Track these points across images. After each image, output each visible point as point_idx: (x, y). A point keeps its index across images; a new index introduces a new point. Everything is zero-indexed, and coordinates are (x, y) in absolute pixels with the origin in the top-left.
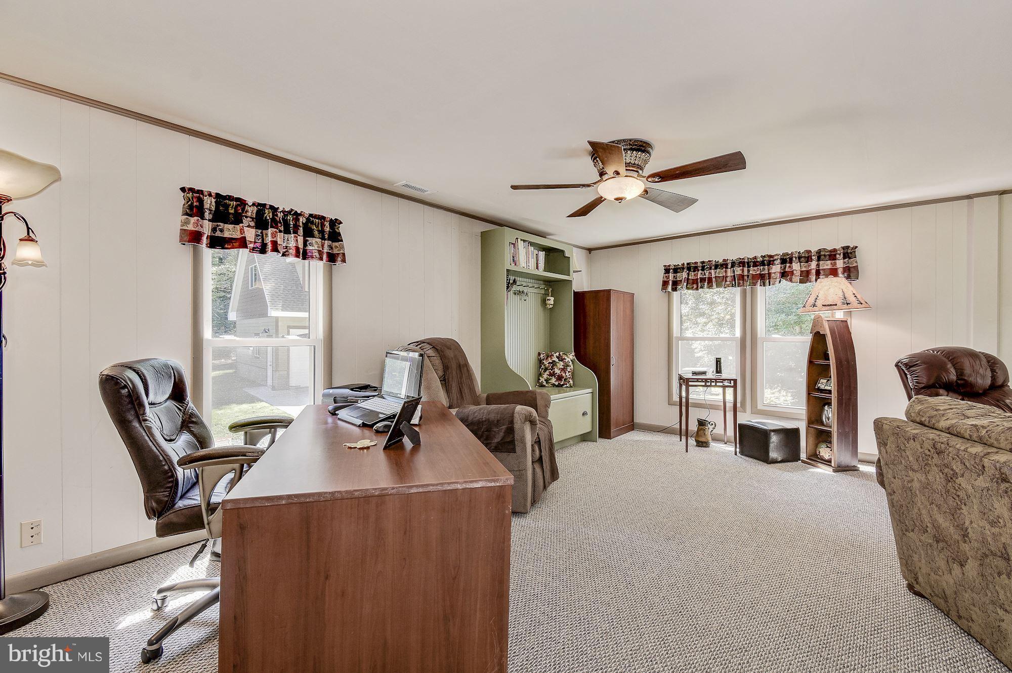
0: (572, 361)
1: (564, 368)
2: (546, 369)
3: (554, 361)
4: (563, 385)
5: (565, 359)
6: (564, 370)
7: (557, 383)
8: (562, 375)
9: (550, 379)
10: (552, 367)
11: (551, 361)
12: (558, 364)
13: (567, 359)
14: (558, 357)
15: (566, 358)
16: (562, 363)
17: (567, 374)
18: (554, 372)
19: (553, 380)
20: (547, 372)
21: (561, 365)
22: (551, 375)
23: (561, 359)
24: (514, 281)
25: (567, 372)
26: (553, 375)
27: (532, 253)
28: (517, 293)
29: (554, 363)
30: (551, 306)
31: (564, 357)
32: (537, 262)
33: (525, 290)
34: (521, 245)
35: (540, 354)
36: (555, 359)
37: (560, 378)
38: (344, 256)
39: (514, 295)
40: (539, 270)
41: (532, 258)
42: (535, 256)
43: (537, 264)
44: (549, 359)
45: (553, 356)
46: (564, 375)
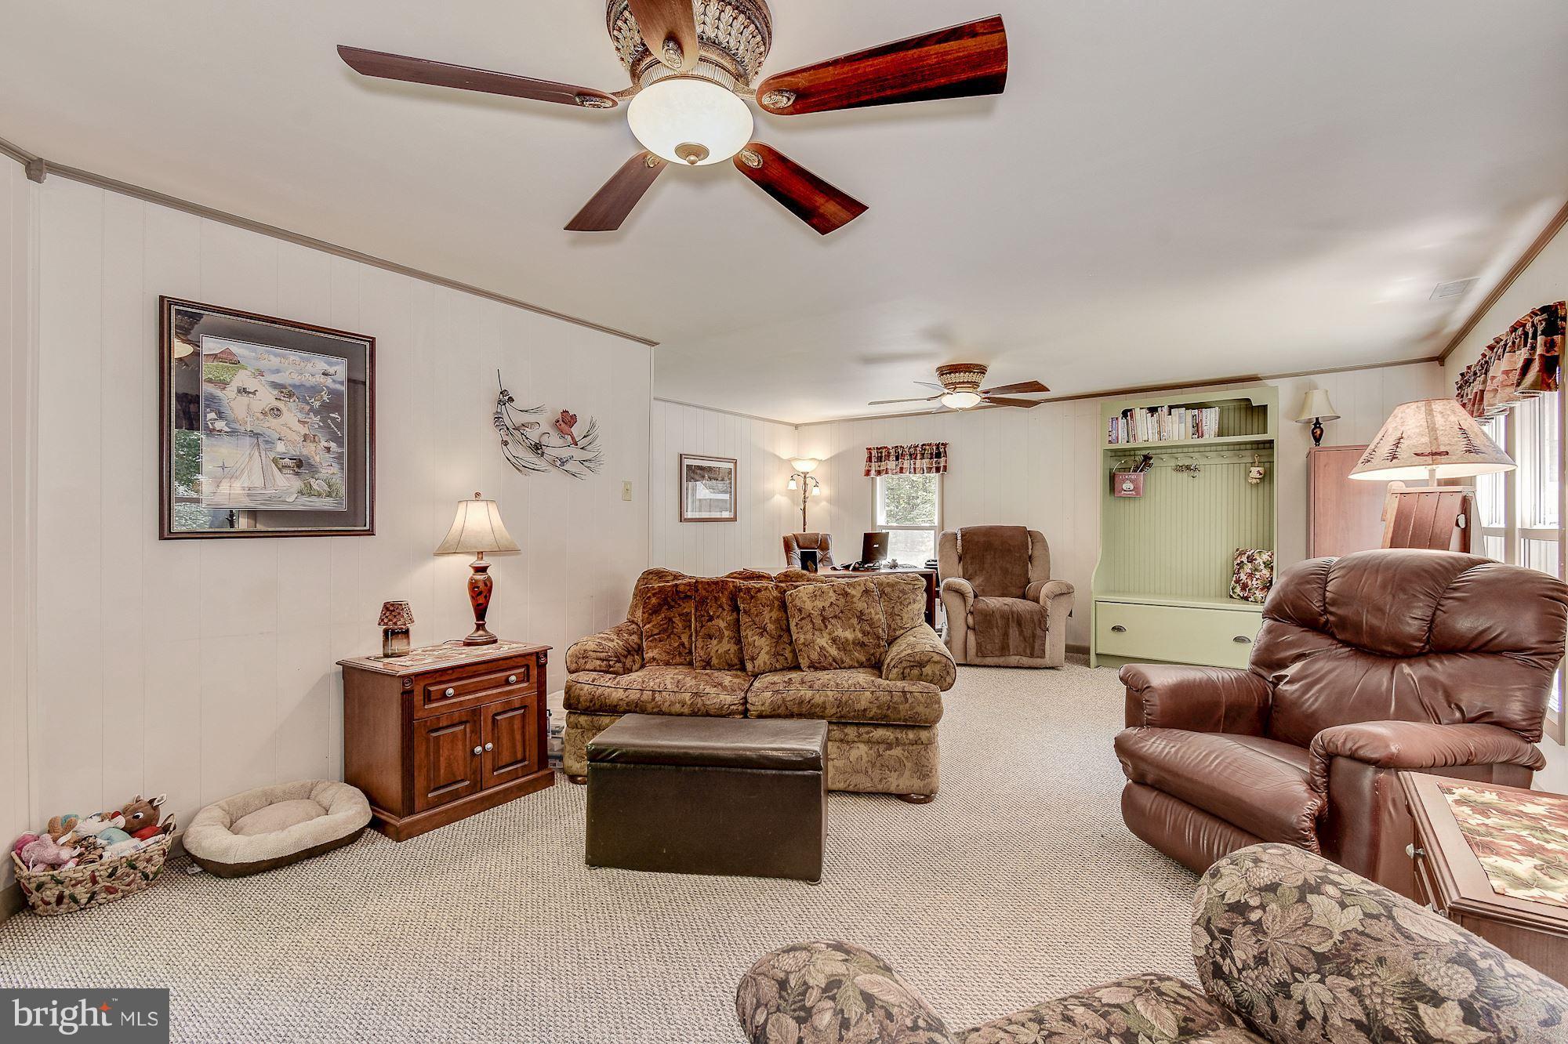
0: (1264, 563)
1: (1252, 574)
2: (1233, 574)
3: (1242, 562)
4: (1247, 598)
5: (1255, 559)
6: (1251, 576)
7: (1242, 595)
8: (1248, 582)
9: (1236, 588)
10: (1239, 570)
12: (1245, 567)
13: (1259, 561)
14: (1248, 557)
16: (1250, 566)
17: (1254, 582)
18: (1239, 578)
19: (1238, 590)
20: (1234, 579)
21: (1248, 568)
23: (1251, 559)
24: (1147, 458)
25: (1255, 579)
26: (1238, 581)
27: (1180, 417)
28: (1179, 469)
29: (1241, 565)
30: (1254, 481)
31: (1256, 556)
32: (1197, 424)
33: (1193, 463)
34: (1140, 415)
35: (1237, 550)
36: (1244, 559)
37: (1244, 587)
38: (945, 467)
39: (1174, 473)
40: (1202, 436)
41: (1180, 423)
42: (1189, 419)
43: (1197, 429)
44: (1240, 558)
45: (1245, 553)
46: (1250, 583)
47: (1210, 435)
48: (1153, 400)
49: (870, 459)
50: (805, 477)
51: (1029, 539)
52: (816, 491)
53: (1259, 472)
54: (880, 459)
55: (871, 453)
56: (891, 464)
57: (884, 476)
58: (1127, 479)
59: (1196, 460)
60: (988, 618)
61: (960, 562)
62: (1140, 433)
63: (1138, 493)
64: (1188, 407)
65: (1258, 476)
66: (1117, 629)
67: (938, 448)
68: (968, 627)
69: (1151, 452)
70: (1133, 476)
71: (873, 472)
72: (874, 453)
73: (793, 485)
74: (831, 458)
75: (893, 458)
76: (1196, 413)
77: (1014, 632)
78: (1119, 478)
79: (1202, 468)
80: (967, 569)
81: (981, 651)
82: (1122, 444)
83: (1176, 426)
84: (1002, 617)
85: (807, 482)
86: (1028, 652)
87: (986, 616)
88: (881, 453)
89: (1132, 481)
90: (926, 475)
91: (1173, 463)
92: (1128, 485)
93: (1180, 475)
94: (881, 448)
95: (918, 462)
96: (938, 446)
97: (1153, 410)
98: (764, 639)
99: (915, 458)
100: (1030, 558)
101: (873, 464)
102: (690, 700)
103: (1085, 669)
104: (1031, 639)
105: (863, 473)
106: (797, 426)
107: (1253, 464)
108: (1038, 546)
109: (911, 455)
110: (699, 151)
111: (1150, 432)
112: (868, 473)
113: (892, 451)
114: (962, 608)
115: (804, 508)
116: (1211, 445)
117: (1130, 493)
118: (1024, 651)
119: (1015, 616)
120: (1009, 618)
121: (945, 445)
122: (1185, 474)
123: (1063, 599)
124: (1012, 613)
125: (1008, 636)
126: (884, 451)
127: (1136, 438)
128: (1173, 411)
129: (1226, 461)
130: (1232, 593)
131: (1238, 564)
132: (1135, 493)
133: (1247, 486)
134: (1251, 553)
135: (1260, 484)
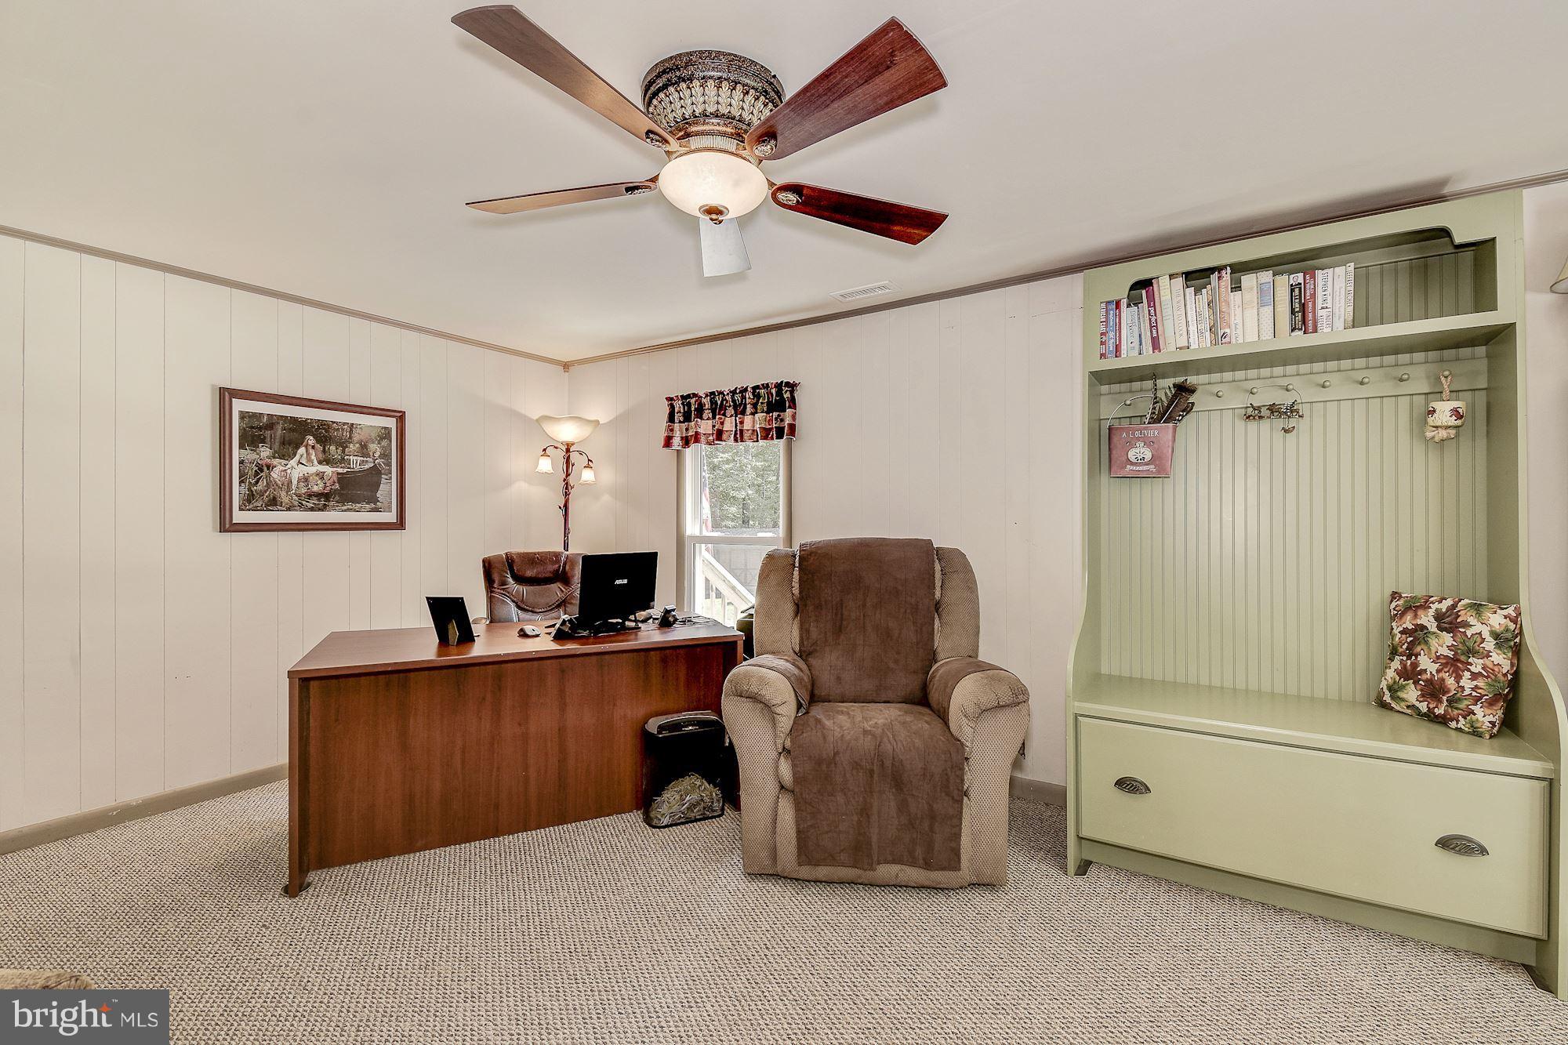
0: (1497, 635)
1: (1456, 660)
2: (1394, 652)
3: (1423, 627)
4: (1445, 718)
5: (1467, 625)
6: (1454, 664)
7: (1423, 707)
8: (1443, 680)
9: (1403, 687)
10: (1412, 646)
11: (1410, 627)
12: (1433, 642)
14: (1439, 617)
15: (1472, 620)
16: (1447, 638)
17: (1466, 682)
18: (1415, 665)
19: (1411, 694)
20: (1396, 664)
22: (1407, 674)
23: (1449, 622)
25: (1467, 674)
26: (1410, 673)
27: (1261, 291)
28: (1254, 414)
29: (1418, 635)
30: (1443, 434)
31: (1466, 615)
32: (1303, 306)
33: (1287, 398)
34: (1170, 292)
35: (1395, 595)
36: (1427, 619)
37: (1433, 690)
38: (792, 427)
39: (1240, 424)
40: (1315, 331)
41: (1261, 304)
42: (1283, 294)
43: (1302, 314)
44: (1409, 617)
45: (1425, 606)
46: (1450, 682)
47: (1335, 325)
49: (671, 418)
50: (568, 450)
51: (938, 567)
52: (587, 475)
53: (1456, 413)
54: (687, 418)
55: (672, 407)
56: (705, 426)
57: (693, 446)
58: (1138, 439)
59: (1298, 386)
60: (824, 767)
61: (796, 616)
62: (1169, 332)
63: (1160, 467)
64: (1280, 265)
65: (1452, 421)
66: (1128, 785)
67: (779, 393)
68: (782, 787)
69: (1193, 375)
70: (1154, 431)
71: (677, 442)
72: (678, 405)
73: (545, 465)
74: (616, 418)
75: (707, 414)
76: (1301, 280)
77: (886, 804)
78: (1120, 439)
79: (1304, 409)
80: (808, 631)
81: (807, 851)
82: (1132, 356)
83: (1251, 314)
84: (856, 765)
85: (572, 460)
86: (919, 852)
87: (819, 762)
88: (689, 404)
89: (1149, 443)
90: (762, 443)
91: (1239, 401)
92: (1140, 452)
93: (1253, 425)
94: (688, 396)
95: (748, 419)
96: (779, 386)
97: (1198, 278)
99: (743, 413)
100: (937, 606)
101: (677, 426)
103: (1053, 871)
104: (926, 825)
105: (662, 443)
106: (566, 366)
107: (1438, 394)
108: (955, 580)
109: (735, 407)
111: (1193, 328)
112: (668, 442)
113: (706, 401)
114: (768, 736)
115: (566, 506)
116: (1336, 348)
117: (1145, 468)
118: (911, 853)
119: (888, 763)
120: (872, 772)
121: (792, 386)
122: (1266, 426)
123: (1003, 717)
124: (880, 756)
125: (868, 817)
126: (693, 401)
127: (1156, 344)
128: (1248, 280)
129: (1364, 391)
130: (1387, 698)
131: (1404, 632)
132: (1151, 467)
133: (1419, 449)
134: (1444, 606)
135: (1465, 443)
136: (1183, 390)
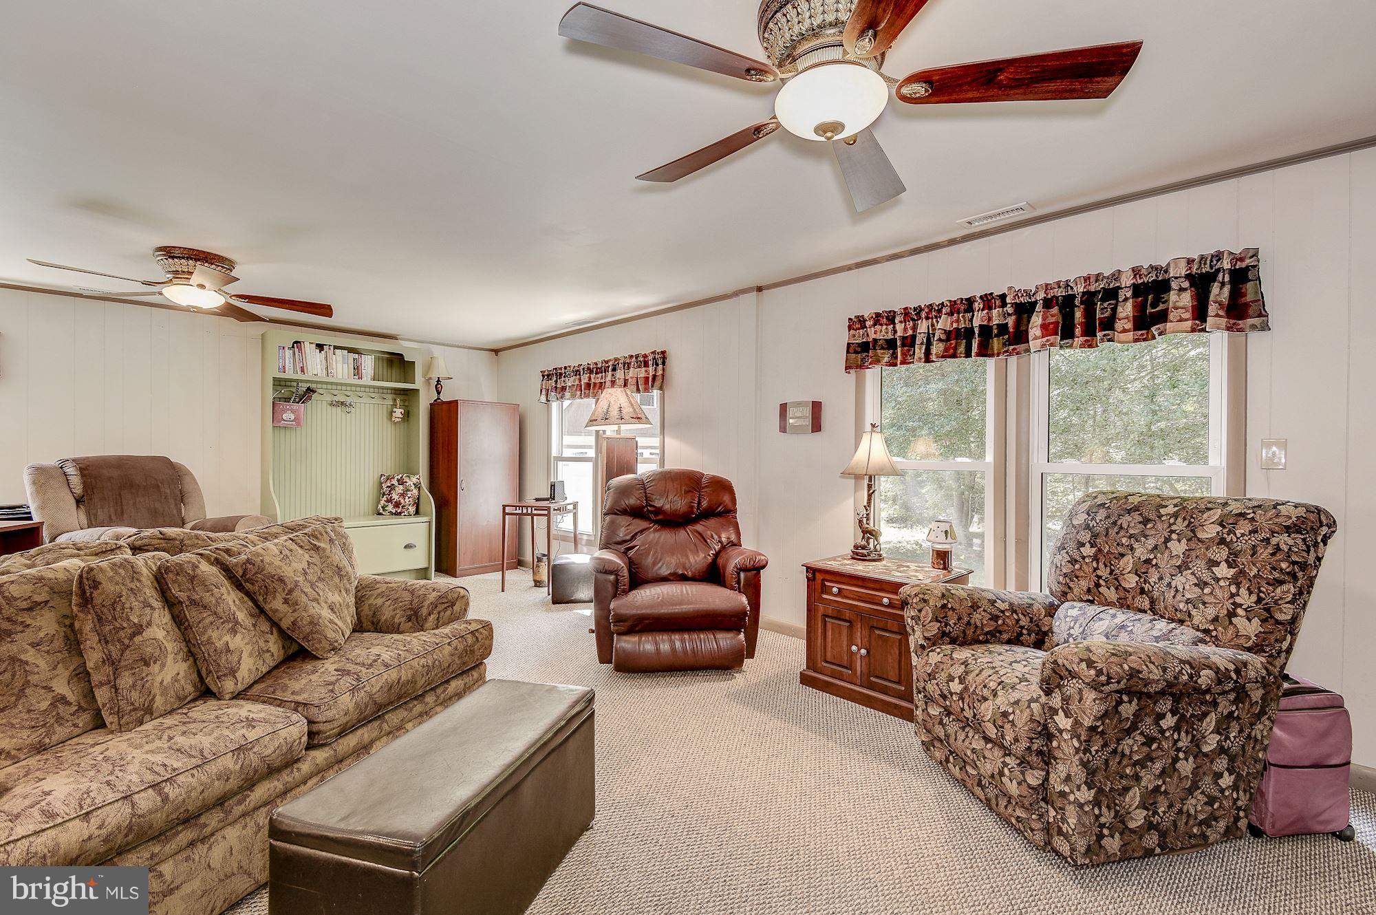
0: (414, 484)
1: (404, 493)
2: (384, 494)
3: (393, 485)
4: (400, 513)
5: (406, 482)
6: (403, 495)
7: (393, 511)
8: (400, 501)
9: (387, 506)
10: (390, 491)
11: (389, 485)
12: (397, 489)
13: (409, 483)
14: (398, 481)
16: (400, 487)
17: (407, 500)
18: (391, 498)
19: (390, 507)
20: (385, 498)
21: (400, 489)
22: (388, 501)
23: (401, 482)
24: (310, 391)
25: (407, 497)
26: (390, 501)
27: (343, 358)
28: (335, 405)
29: (392, 487)
30: (398, 420)
31: (406, 479)
32: (357, 367)
33: (348, 400)
34: (309, 349)
35: (383, 475)
36: (395, 482)
37: (397, 505)
39: (329, 408)
40: (360, 378)
41: (344, 363)
42: (351, 361)
43: (357, 371)
44: (389, 481)
45: (393, 478)
46: (402, 501)
47: (367, 380)
48: (323, 338)
51: (175, 472)
53: (401, 413)
58: (289, 410)
59: (352, 398)
62: (310, 367)
63: (299, 424)
64: (351, 350)
65: (401, 416)
69: (313, 386)
70: (295, 406)
76: (357, 357)
78: (282, 407)
79: (355, 405)
82: (289, 374)
83: (339, 364)
89: (293, 411)
91: (329, 398)
92: (288, 416)
93: (335, 409)
97: (320, 347)
98: (239, 636)
102: (236, 763)
107: (396, 406)
110: (837, 127)
111: (318, 367)
116: (365, 386)
117: (289, 423)
122: (339, 409)
127: (302, 370)
128: (338, 351)
129: (373, 401)
130: (381, 511)
131: (388, 487)
132: (294, 423)
133: (389, 423)
134: (399, 477)
135: (402, 424)
136: (310, 390)
